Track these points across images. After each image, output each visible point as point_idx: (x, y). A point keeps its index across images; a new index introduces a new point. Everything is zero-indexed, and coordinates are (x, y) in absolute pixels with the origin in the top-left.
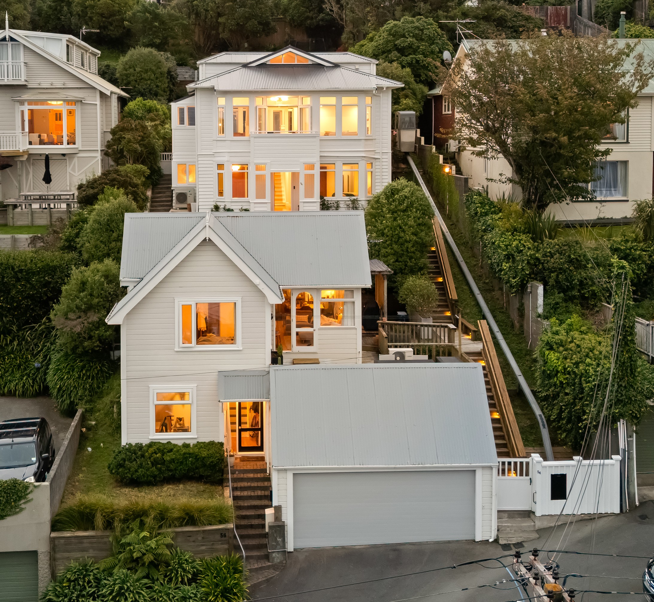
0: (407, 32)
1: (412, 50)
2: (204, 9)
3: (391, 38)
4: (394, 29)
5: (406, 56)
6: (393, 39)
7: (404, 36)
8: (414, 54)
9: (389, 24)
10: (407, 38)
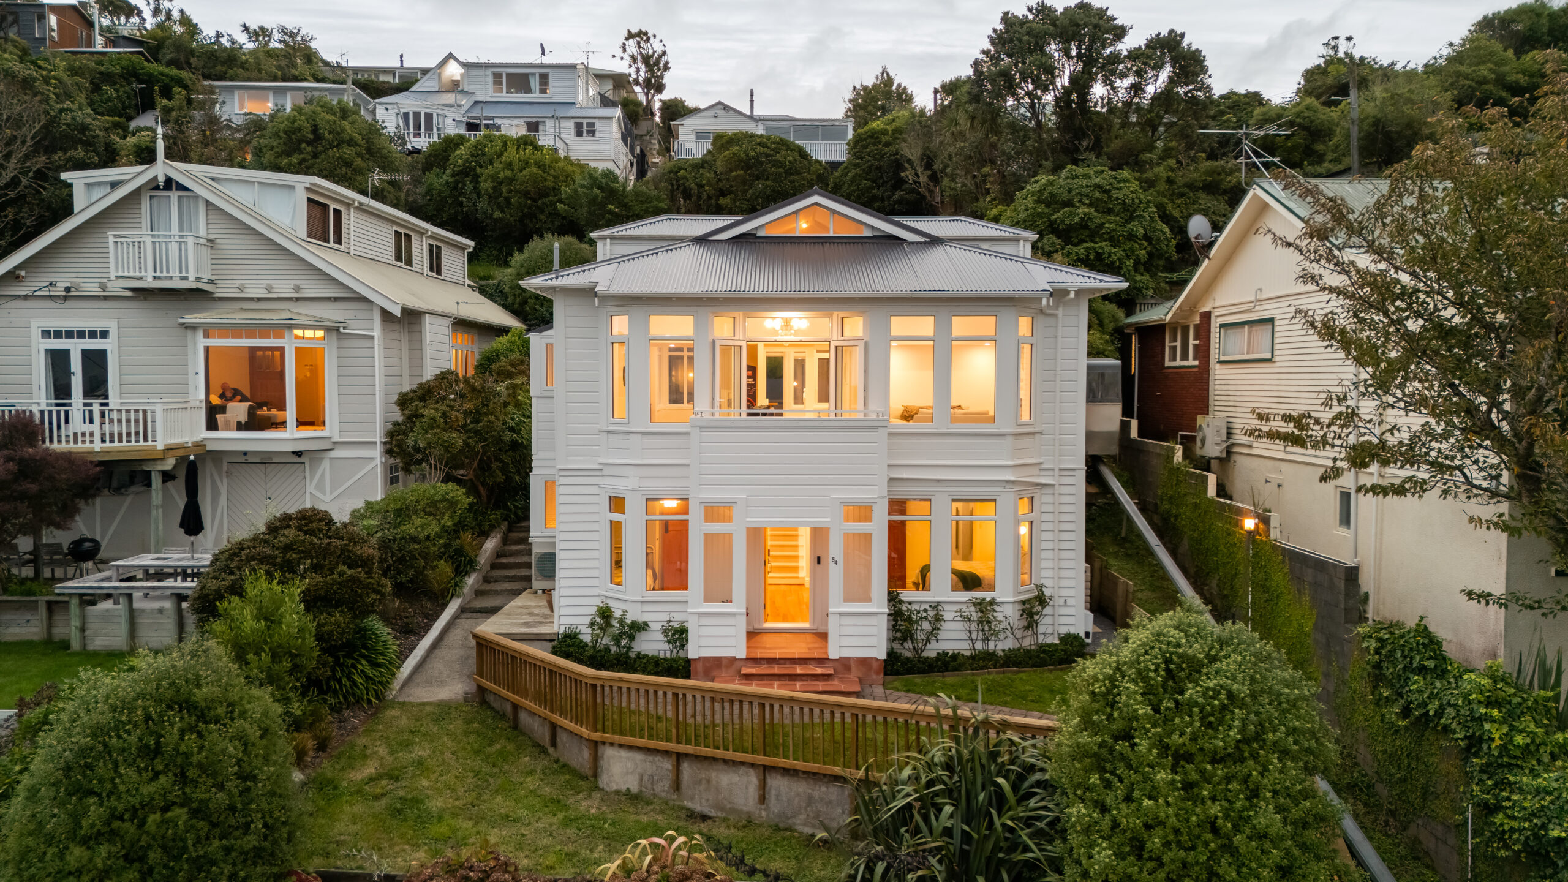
0: (1077, 194)
1: (1086, 233)
2: (696, 184)
3: (1041, 208)
4: (1049, 189)
5: (1076, 245)
6: (1047, 210)
7: (1069, 204)
8: (1092, 241)
9: (1036, 182)
10: (1078, 208)
